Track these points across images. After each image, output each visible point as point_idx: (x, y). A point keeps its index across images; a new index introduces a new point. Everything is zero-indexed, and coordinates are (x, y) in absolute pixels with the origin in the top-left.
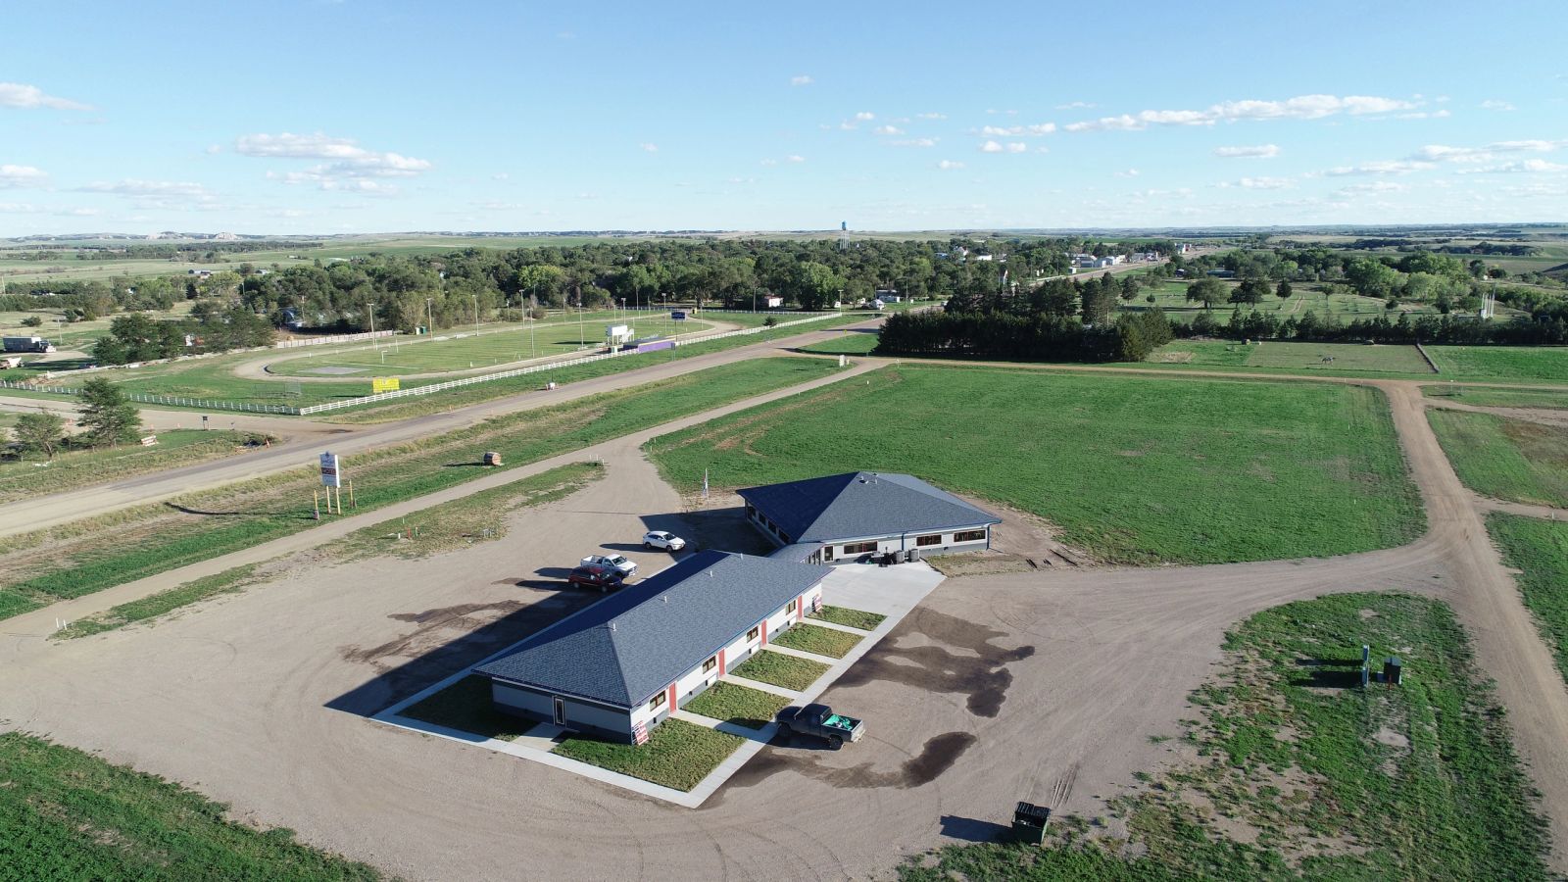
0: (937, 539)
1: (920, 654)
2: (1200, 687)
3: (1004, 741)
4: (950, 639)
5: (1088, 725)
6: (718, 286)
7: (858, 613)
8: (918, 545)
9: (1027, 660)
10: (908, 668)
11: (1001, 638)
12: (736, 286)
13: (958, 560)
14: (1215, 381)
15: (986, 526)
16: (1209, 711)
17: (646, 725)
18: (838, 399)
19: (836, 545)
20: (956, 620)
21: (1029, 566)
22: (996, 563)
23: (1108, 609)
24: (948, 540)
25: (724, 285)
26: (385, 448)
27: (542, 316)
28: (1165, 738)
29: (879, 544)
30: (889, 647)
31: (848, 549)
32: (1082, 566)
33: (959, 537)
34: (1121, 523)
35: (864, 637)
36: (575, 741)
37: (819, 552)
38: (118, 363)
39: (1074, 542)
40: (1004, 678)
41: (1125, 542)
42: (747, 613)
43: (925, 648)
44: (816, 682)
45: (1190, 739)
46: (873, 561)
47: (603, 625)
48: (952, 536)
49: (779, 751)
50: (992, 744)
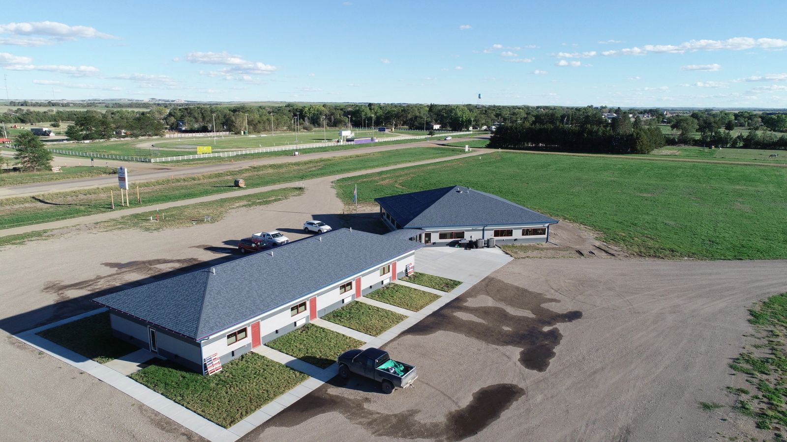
0: (509, 233)
1: (484, 312)
2: (738, 356)
3: (552, 397)
4: (511, 302)
5: (634, 386)
6: (406, 117)
7: (441, 279)
8: (495, 236)
9: (575, 322)
10: (473, 323)
11: (554, 303)
12: (416, 117)
13: (524, 249)
14: (695, 164)
15: (547, 225)
16: (754, 380)
17: (221, 358)
18: (461, 164)
19: (434, 232)
20: (517, 288)
21: (578, 254)
22: (553, 252)
23: (643, 287)
24: (517, 234)
25: (409, 116)
26: (182, 177)
27: (311, 129)
28: (716, 406)
29: (466, 233)
30: (459, 305)
31: (442, 236)
32: (619, 257)
33: (526, 232)
34: (646, 232)
35: (440, 297)
36: (157, 368)
37: (420, 236)
38: (78, 140)
39: (612, 241)
40: (555, 337)
41: (650, 243)
42: (341, 270)
43: (489, 308)
44: (390, 330)
45: (743, 408)
46: (461, 245)
47: (206, 270)
48: (521, 231)
49: (334, 391)
50: (539, 398)
